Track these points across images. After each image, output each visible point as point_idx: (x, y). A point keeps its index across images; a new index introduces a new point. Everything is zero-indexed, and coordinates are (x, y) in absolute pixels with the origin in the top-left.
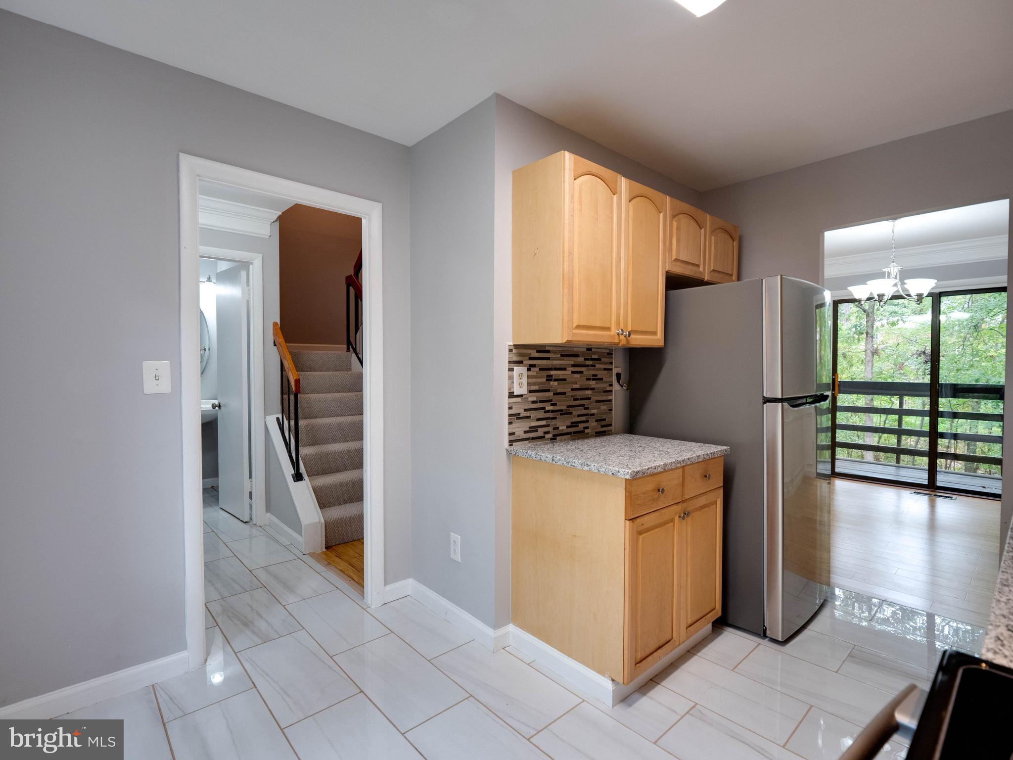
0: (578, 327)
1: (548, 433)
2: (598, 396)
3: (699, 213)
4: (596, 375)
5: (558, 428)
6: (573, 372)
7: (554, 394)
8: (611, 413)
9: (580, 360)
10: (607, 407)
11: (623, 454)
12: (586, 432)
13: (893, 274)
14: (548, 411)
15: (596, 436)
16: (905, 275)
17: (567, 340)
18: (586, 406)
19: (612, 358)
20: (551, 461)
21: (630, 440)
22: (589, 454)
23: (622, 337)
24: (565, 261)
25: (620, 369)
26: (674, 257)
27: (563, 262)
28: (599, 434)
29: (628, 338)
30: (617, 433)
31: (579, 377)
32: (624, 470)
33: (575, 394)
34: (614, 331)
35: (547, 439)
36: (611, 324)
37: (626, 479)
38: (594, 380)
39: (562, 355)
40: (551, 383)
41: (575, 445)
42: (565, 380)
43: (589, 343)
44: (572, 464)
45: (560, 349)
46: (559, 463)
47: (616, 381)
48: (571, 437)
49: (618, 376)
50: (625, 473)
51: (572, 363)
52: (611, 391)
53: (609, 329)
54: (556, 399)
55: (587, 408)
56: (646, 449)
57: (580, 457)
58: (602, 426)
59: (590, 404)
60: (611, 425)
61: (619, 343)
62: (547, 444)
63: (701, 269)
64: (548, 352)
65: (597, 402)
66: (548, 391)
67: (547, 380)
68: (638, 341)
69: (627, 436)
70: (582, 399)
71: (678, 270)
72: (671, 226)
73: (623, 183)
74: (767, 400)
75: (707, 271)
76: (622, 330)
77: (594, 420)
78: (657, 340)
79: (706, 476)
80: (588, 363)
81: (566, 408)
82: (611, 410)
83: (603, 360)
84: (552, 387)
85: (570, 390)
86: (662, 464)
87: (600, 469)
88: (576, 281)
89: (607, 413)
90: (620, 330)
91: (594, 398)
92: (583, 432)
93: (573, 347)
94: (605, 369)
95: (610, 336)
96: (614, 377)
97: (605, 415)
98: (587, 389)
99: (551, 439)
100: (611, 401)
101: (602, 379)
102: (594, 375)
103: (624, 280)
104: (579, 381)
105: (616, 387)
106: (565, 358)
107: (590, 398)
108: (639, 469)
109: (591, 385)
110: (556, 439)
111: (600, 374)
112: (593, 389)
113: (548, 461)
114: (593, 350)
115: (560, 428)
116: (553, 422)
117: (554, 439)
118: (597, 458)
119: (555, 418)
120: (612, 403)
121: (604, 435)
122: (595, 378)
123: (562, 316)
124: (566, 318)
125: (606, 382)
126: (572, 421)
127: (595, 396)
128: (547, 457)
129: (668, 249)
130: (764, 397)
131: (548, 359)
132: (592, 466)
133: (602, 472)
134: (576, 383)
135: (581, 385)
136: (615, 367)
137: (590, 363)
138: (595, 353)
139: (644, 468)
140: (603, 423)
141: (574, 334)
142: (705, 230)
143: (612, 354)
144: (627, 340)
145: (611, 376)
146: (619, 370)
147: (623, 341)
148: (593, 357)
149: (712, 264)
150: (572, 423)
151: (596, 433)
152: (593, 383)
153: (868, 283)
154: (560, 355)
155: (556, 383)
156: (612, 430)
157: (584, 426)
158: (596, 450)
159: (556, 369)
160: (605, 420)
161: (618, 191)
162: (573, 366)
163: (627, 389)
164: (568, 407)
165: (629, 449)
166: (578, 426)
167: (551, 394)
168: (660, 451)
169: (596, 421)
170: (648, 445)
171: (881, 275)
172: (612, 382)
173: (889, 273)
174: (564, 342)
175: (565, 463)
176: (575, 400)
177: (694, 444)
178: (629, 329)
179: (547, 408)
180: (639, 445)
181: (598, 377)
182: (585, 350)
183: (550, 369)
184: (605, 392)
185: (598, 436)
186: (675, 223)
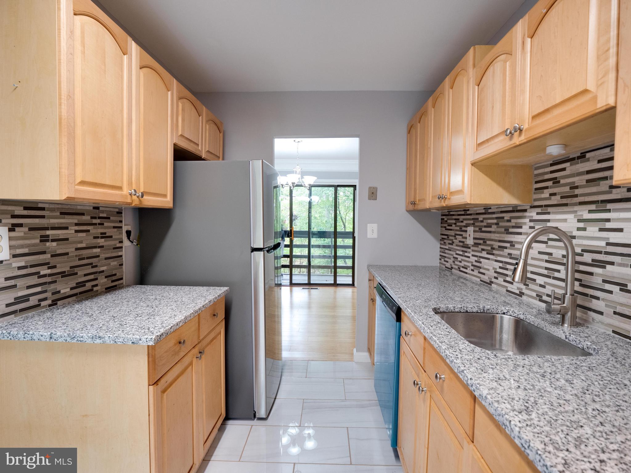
0: (82, 183)
1: (45, 299)
2: (107, 253)
3: (198, 103)
4: (105, 233)
5: (59, 292)
6: (77, 231)
7: (52, 256)
8: (122, 268)
9: (86, 218)
10: (117, 263)
11: (140, 312)
12: (94, 290)
13: (298, 172)
14: (45, 276)
15: (106, 293)
16: (304, 174)
17: (67, 197)
18: (94, 265)
19: (122, 216)
20: (48, 340)
21: (144, 293)
22: (100, 321)
23: (135, 197)
24: (63, 105)
25: (130, 226)
26: (180, 133)
27: (60, 104)
28: (109, 290)
29: (141, 198)
30: (128, 286)
31: (85, 235)
32: (146, 337)
33: (80, 253)
34: (126, 191)
35: (44, 307)
36: (122, 182)
37: (148, 346)
38: (102, 238)
39: (62, 213)
40: (48, 244)
41: (81, 310)
42: (67, 239)
43: (97, 201)
44: (79, 339)
45: (60, 206)
46: (60, 340)
47: (126, 238)
48: (77, 298)
49: (128, 233)
50: (147, 340)
51: (76, 221)
52: (121, 247)
53: (120, 188)
54: (53, 261)
55: (96, 266)
56: (162, 301)
57: (89, 327)
58: (113, 281)
59: (99, 261)
60: (122, 279)
61: (132, 203)
62: (44, 312)
63: (200, 148)
64: (43, 209)
65: (106, 259)
66: (44, 253)
67: (41, 241)
68: (150, 202)
69: (139, 288)
70: (88, 258)
71: (184, 144)
72: (178, 106)
73: (134, 47)
74: (254, 250)
75: (203, 151)
76: (135, 191)
77: (104, 277)
78: (166, 202)
79: (214, 315)
80: (94, 221)
81: (69, 269)
82: (122, 265)
83: (111, 218)
84: (49, 248)
85: (74, 250)
86: (183, 318)
87: (116, 340)
88: (79, 132)
89: (116, 269)
90: (133, 191)
91: (103, 255)
92: (92, 290)
93: (77, 205)
94: (114, 227)
95: (122, 196)
96: (124, 234)
97: (115, 271)
98: (95, 247)
99: (50, 306)
100: (121, 256)
101: (111, 237)
102: (102, 234)
103: (136, 142)
104: (85, 239)
105: (126, 243)
106: (66, 216)
107: (98, 256)
108: (162, 331)
109: (99, 243)
110: (56, 304)
111: (109, 232)
112: (102, 247)
113: (44, 340)
114: (101, 209)
115: (62, 292)
116: (53, 286)
117: (54, 303)
118: (111, 324)
119: (55, 282)
120: (123, 259)
121: (115, 290)
122: (104, 236)
123: (60, 168)
124: (65, 171)
125: (116, 239)
126: (77, 282)
127: (104, 254)
128: (42, 336)
129: (175, 126)
130: (251, 247)
131: (43, 217)
132: (107, 338)
133: (119, 343)
134: (81, 242)
135: (87, 244)
136: (125, 225)
137: (97, 221)
138: (103, 212)
139: (167, 328)
140: (114, 278)
141: (76, 191)
142: (202, 118)
143: (121, 213)
144: (140, 200)
145: (121, 233)
146: (129, 228)
147: (136, 202)
148: (100, 216)
149: (207, 146)
150: (77, 284)
151: (106, 289)
152: (101, 242)
153: (287, 175)
154: (59, 213)
155: (54, 244)
156: (122, 283)
157: (92, 285)
158: (109, 312)
159: (53, 228)
160: (115, 275)
161: (128, 53)
162: (76, 224)
163: (137, 245)
164: (71, 267)
165: (145, 305)
166: (85, 285)
167: (49, 256)
168: (175, 301)
169: (106, 277)
170: (162, 296)
171: (292, 172)
172: (122, 239)
173: (296, 172)
174: (64, 198)
175: (68, 339)
176: (80, 259)
177: (201, 288)
178: (142, 190)
179: (42, 273)
180: (154, 297)
181: (107, 235)
182: (92, 208)
183: (47, 229)
184: (114, 248)
185: (109, 292)
186: (180, 105)
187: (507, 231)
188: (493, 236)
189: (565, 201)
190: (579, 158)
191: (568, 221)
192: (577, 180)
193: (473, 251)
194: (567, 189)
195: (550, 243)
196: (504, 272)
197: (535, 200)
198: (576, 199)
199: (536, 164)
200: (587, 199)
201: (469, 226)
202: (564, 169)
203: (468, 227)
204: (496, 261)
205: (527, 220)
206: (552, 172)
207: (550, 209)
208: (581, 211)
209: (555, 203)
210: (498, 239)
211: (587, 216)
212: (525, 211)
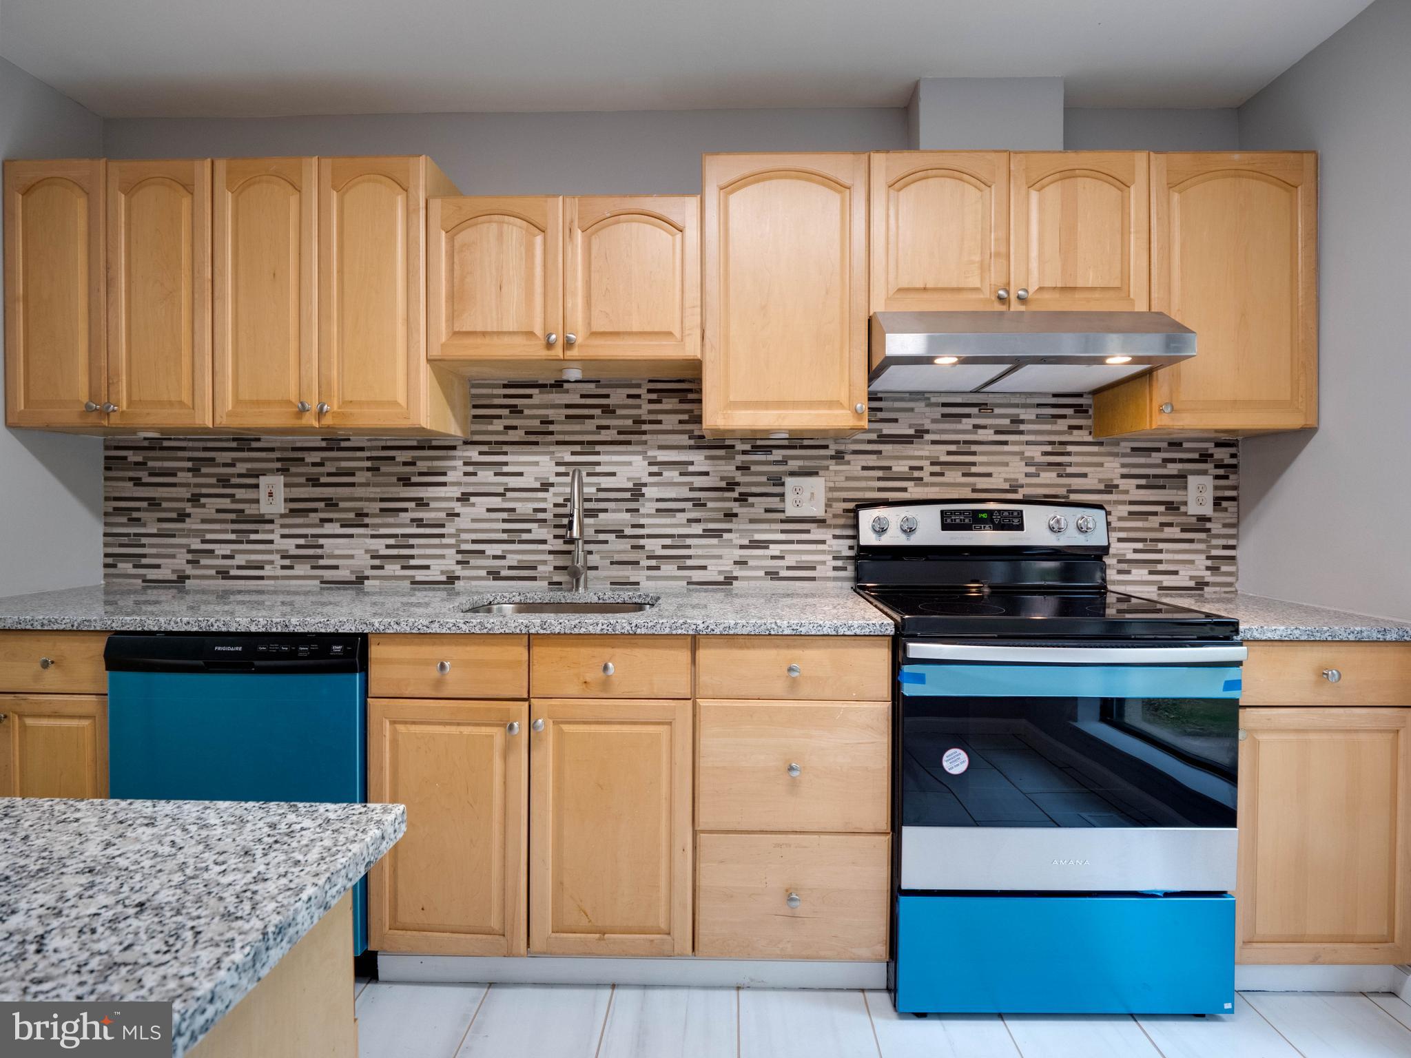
187: (406, 481)
188: (359, 492)
189: (533, 438)
190: (552, 386)
191: (540, 464)
192: (551, 413)
193: (282, 526)
194: (537, 423)
195: (509, 494)
196: (401, 553)
197: (473, 433)
198: (550, 436)
199: (475, 380)
200: (567, 438)
201: (264, 475)
202: (530, 396)
203: (261, 477)
204: (373, 536)
205: (460, 463)
206: (506, 396)
207: (505, 448)
208: (560, 452)
209: (517, 439)
210: (379, 496)
211: (569, 458)
212: (454, 448)
